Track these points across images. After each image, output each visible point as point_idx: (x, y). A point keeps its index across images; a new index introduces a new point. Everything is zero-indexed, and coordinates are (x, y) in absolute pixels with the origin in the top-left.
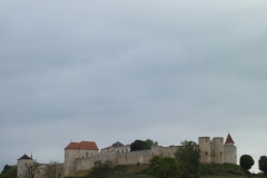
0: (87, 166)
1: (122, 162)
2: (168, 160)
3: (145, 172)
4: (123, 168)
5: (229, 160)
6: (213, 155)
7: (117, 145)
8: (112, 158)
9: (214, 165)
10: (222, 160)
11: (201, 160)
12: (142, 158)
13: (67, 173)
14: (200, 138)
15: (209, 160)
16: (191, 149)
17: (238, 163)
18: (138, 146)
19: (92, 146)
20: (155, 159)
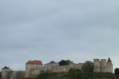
0: (37, 72)
1: (55, 71)
2: (78, 70)
3: (66, 76)
4: (55, 74)
5: (108, 71)
6: (101, 68)
7: (52, 62)
8: (50, 69)
9: (101, 73)
10: (105, 71)
11: (95, 70)
12: (65, 69)
13: (27, 76)
14: (94, 60)
15: (98, 70)
16: (90, 65)
17: (114, 72)
18: (63, 63)
19: (39, 63)
20: (71, 70)
